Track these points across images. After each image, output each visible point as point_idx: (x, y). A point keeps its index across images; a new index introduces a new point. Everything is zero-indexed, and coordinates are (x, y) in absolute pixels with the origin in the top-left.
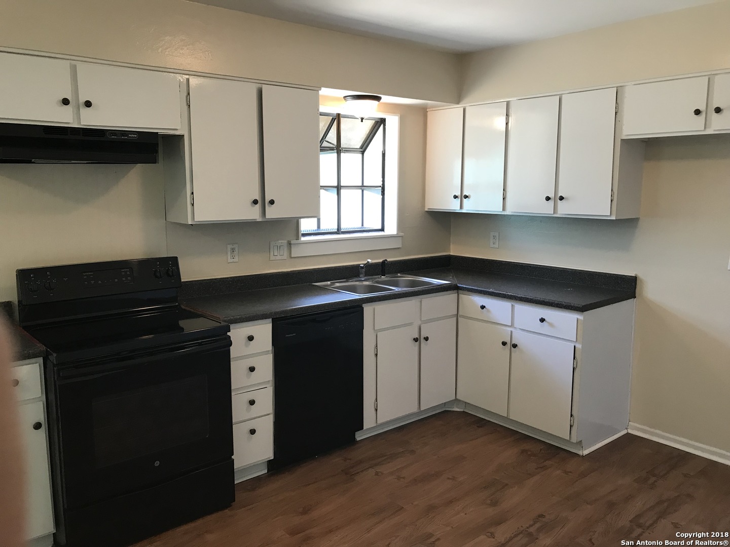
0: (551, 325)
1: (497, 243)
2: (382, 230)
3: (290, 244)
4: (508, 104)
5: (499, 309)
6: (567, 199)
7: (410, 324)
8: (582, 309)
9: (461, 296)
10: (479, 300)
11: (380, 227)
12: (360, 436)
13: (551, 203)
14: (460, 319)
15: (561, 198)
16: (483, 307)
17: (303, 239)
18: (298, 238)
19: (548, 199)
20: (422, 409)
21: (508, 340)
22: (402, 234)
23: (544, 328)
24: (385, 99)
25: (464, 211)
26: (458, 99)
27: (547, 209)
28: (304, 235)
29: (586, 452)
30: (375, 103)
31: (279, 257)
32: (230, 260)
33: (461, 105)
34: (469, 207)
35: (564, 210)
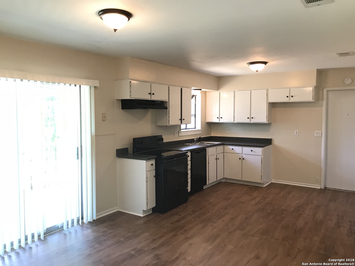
0: (254, 152)
1: (228, 131)
2: (195, 128)
3: (179, 132)
4: (234, 91)
5: (237, 149)
6: (254, 118)
7: (214, 155)
8: (262, 147)
9: (225, 146)
10: (231, 147)
11: (194, 128)
12: (205, 187)
13: (249, 119)
14: (224, 153)
15: (252, 118)
16: (233, 149)
17: (182, 130)
18: (180, 130)
19: (248, 118)
20: (218, 180)
21: (241, 158)
22: (202, 129)
23: (252, 153)
24: (203, 90)
25: (220, 122)
26: (218, 89)
27: (248, 121)
28: (182, 129)
29: (265, 186)
30: (200, 91)
31: (176, 136)
32: (167, 137)
33: (219, 91)
34: (221, 121)
35: (253, 121)
